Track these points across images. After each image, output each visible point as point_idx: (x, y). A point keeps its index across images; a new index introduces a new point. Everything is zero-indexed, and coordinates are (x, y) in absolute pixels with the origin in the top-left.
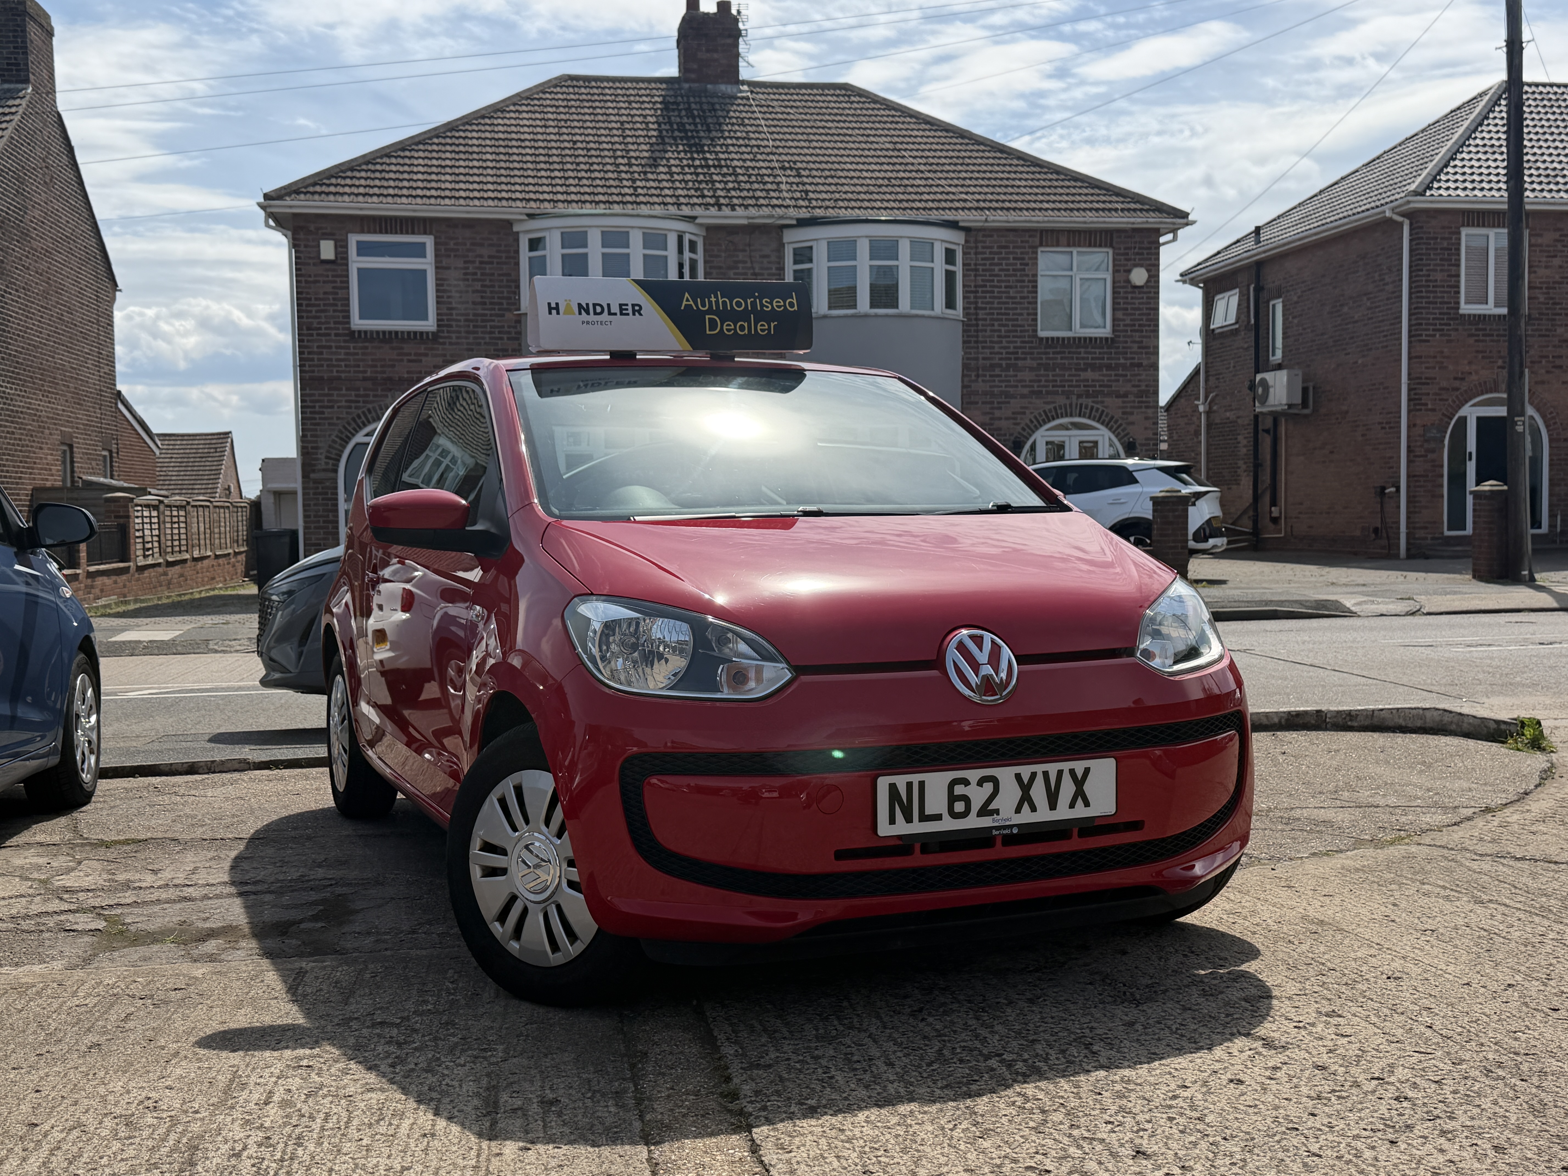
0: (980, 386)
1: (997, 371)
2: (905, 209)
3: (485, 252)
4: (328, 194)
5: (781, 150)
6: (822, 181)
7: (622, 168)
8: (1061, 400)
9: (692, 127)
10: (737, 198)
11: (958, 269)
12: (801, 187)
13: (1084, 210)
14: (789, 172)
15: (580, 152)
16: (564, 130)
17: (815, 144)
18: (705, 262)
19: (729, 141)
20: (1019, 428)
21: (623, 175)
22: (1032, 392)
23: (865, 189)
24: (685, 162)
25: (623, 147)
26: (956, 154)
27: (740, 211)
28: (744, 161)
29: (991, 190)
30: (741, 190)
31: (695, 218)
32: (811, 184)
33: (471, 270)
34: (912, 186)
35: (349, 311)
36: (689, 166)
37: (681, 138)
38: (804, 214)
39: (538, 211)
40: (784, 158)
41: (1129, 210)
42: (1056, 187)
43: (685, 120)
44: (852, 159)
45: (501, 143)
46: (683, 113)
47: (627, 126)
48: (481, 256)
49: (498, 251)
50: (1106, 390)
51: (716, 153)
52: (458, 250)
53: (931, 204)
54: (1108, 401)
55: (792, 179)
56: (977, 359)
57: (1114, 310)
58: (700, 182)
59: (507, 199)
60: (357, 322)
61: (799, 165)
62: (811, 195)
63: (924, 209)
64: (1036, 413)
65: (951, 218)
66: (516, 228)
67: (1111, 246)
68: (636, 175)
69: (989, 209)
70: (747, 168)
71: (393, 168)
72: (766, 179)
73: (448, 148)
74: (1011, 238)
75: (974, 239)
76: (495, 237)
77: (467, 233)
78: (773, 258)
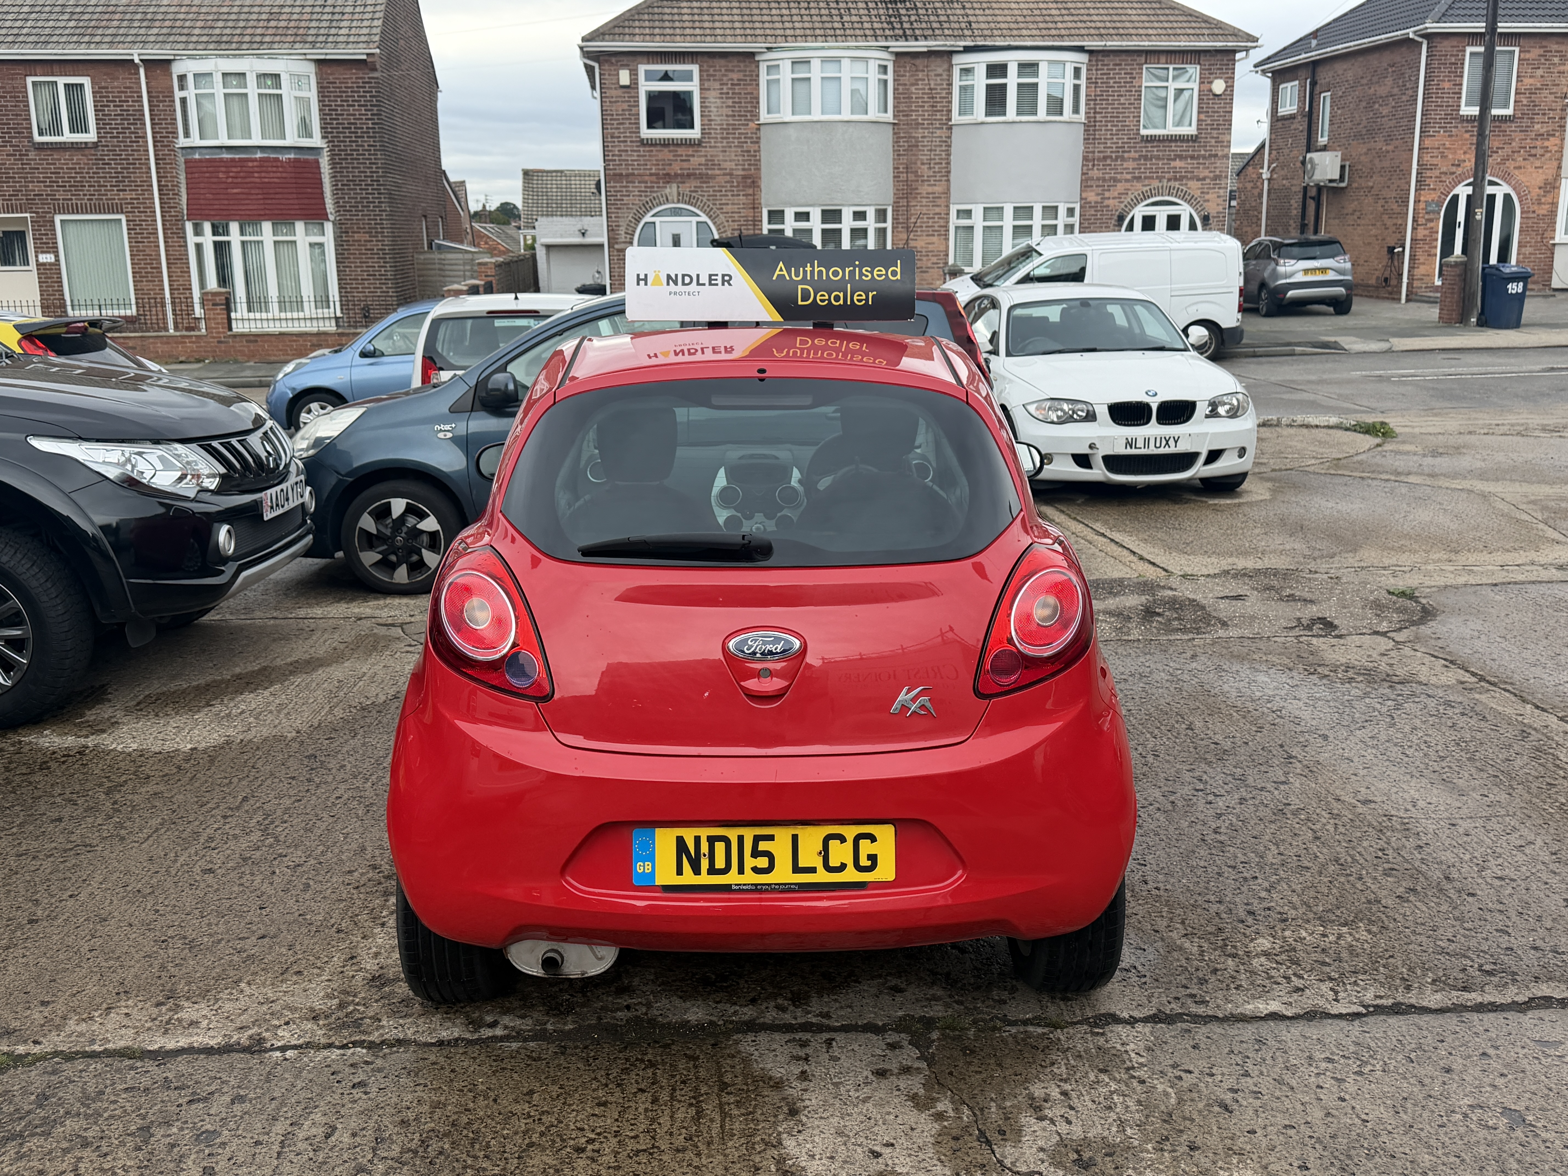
0: (1095, 173)
1: (1108, 162)
2: (1044, 36)
3: (735, 76)
4: (624, 35)
10: (919, 29)
11: (1083, 82)
12: (965, 18)
13: (1179, 35)
18: (895, 80)
20: (1122, 206)
22: (1135, 178)
27: (921, 41)
29: (1109, 18)
30: (921, 23)
31: (888, 47)
32: (973, 15)
33: (725, 91)
35: (638, 124)
38: (968, 42)
39: (775, 46)
41: (1214, 35)
48: (732, 80)
49: (745, 76)
50: (1189, 175)
52: (715, 75)
53: (1063, 32)
54: (1191, 183)
56: (1094, 152)
57: (1199, 113)
58: (890, 16)
59: (751, 36)
60: (645, 132)
62: (973, 26)
63: (1059, 36)
65: (1081, 44)
66: (757, 59)
67: (1199, 63)
69: (1108, 35)
74: (1124, 57)
75: (1094, 59)
76: (742, 65)
77: (722, 62)
78: (945, 77)
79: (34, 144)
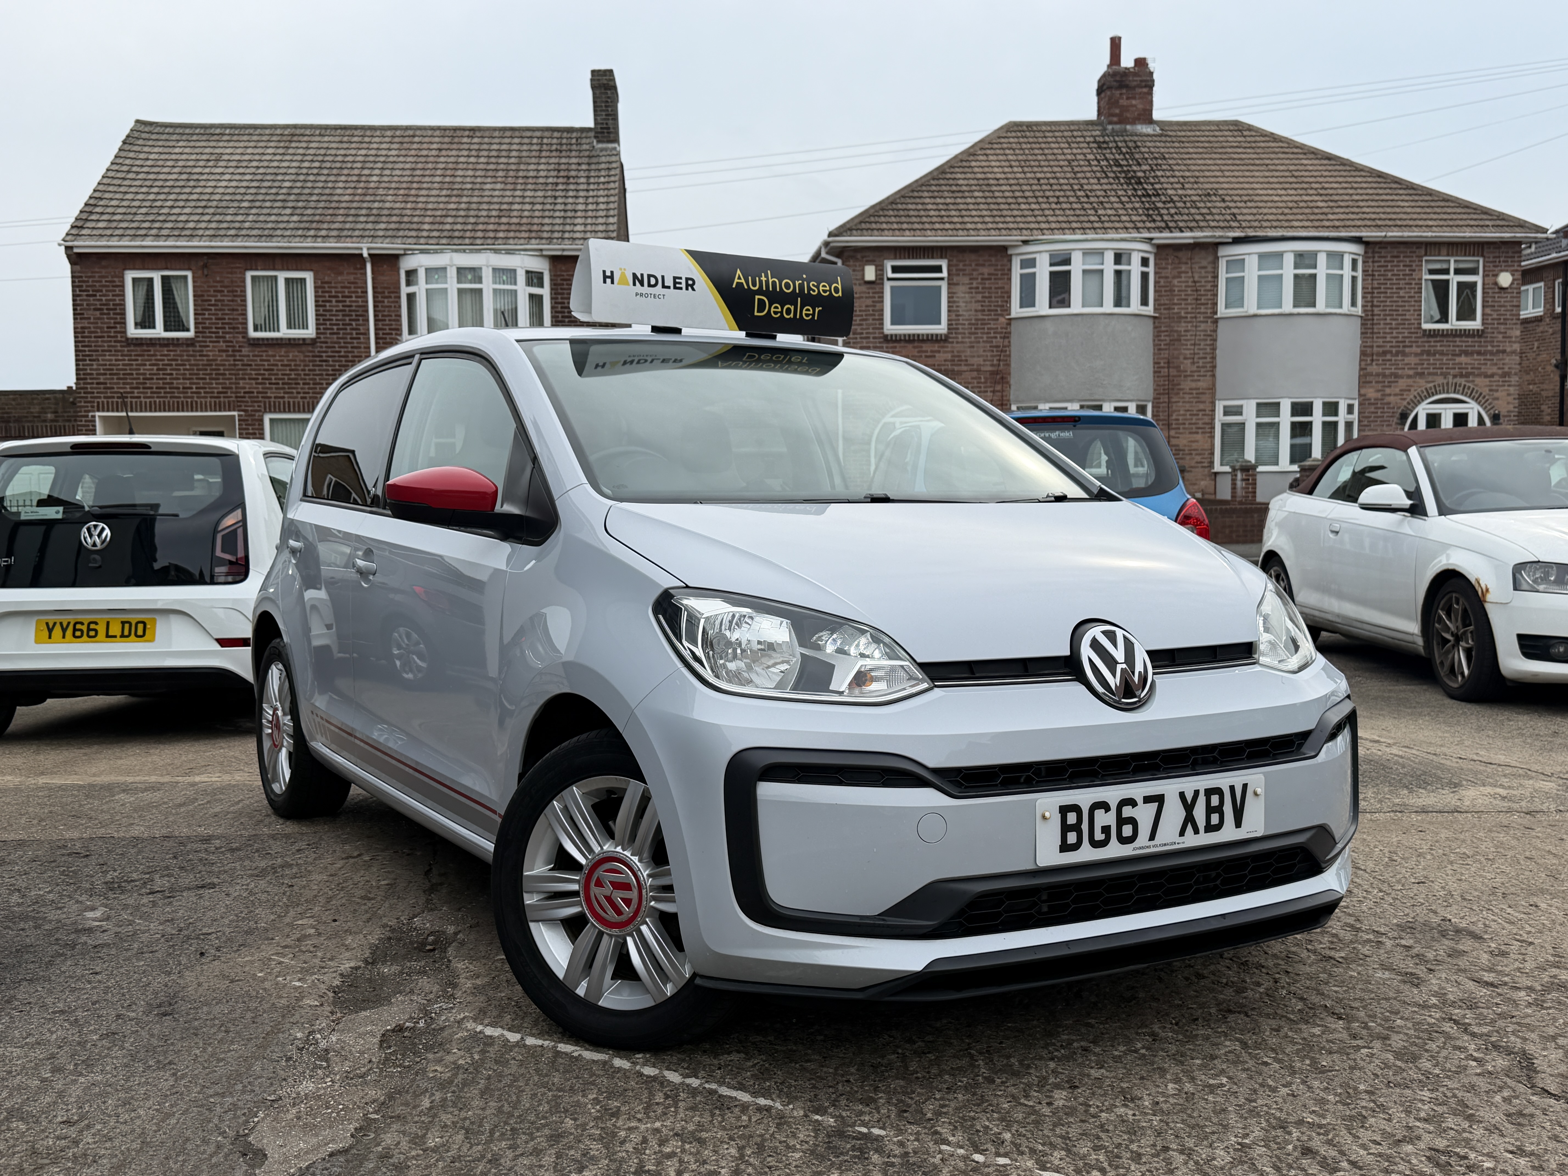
0: (1374, 369)
1: (1388, 357)
2: (1317, 227)
3: (986, 270)
10: (1181, 221)
11: (1359, 274)
12: (1228, 211)
13: (1462, 226)
14: (1214, 198)
17: (1227, 174)
18: (1156, 273)
22: (1417, 373)
23: (1280, 211)
25: (1076, 181)
26: (1343, 179)
27: (1187, 233)
30: (1182, 215)
31: (1152, 239)
32: (1235, 208)
33: (974, 285)
34: (1316, 208)
35: (882, 319)
36: (1134, 196)
37: (1120, 173)
38: (1238, 234)
39: (1031, 238)
41: (1497, 226)
42: (1434, 207)
43: (1118, 157)
45: (982, 182)
46: (1114, 150)
48: (982, 274)
49: (996, 270)
50: (1476, 372)
52: (964, 270)
53: (1337, 223)
54: (1478, 380)
56: (1372, 347)
57: (1484, 307)
58: (1148, 209)
59: (1005, 229)
60: (889, 328)
63: (1333, 227)
64: (1419, 390)
65: (1357, 234)
66: (1010, 253)
67: (1482, 255)
68: (1096, 205)
69: (1383, 226)
71: (911, 207)
74: (1402, 249)
75: (1370, 251)
76: (993, 259)
77: (973, 257)
78: (1210, 269)
79: (249, 339)
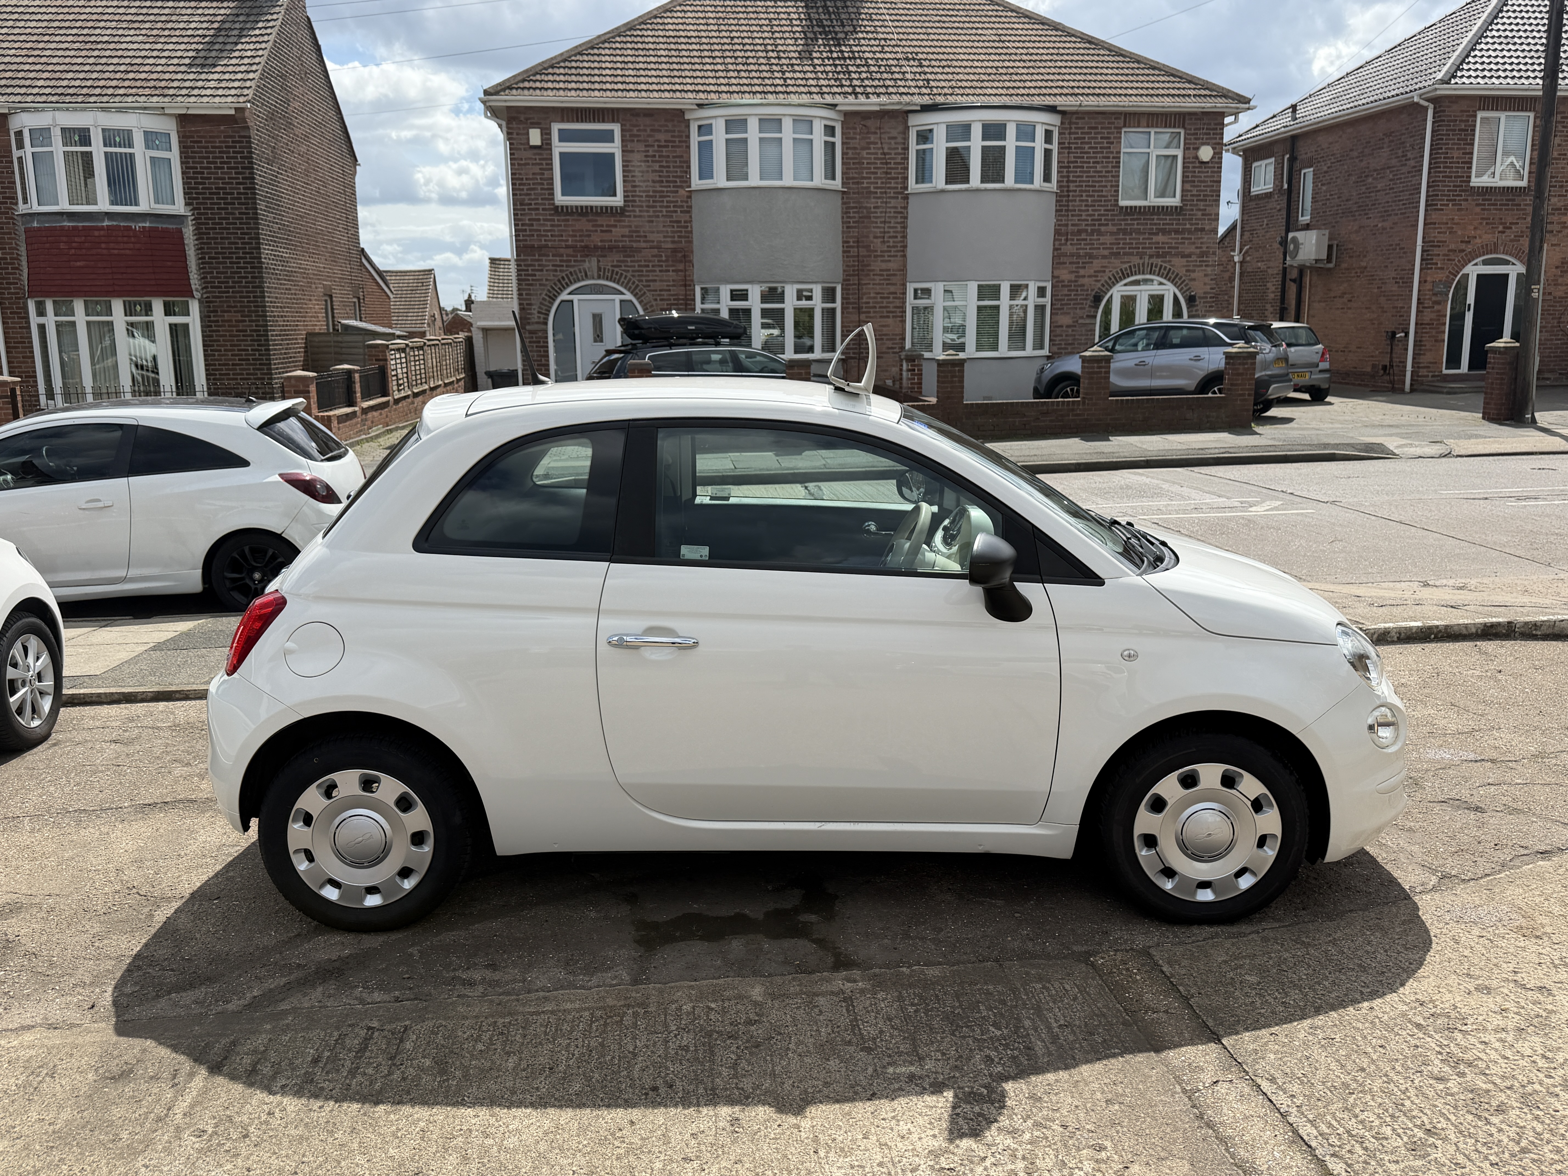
0: (1069, 249)
1: (1083, 236)
2: (1011, 95)
3: (662, 137)
4: (535, 89)
5: (904, 43)
6: (940, 70)
7: (773, 61)
8: (1136, 260)
9: (829, 23)
10: (870, 87)
11: (1055, 147)
12: (923, 76)
13: (1162, 95)
14: (912, 63)
15: (737, 47)
16: (722, 27)
17: (932, 37)
18: (843, 143)
19: (860, 35)
20: (1099, 285)
21: (775, 68)
22: (1112, 254)
23: (977, 77)
24: (825, 55)
25: (772, 41)
26: (1051, 45)
27: (874, 99)
28: (874, 53)
29: (1083, 77)
30: (873, 80)
31: (836, 105)
32: (931, 73)
33: (651, 153)
34: (1016, 74)
35: (553, 189)
36: (828, 58)
37: (820, 33)
38: (926, 100)
39: (706, 102)
40: (908, 49)
41: (1200, 96)
42: (1137, 75)
43: (823, 16)
44: (965, 50)
45: (672, 40)
46: (821, 10)
47: (774, 22)
48: (659, 141)
49: (673, 136)
50: (1173, 251)
51: (850, 46)
52: (639, 136)
53: (1033, 91)
54: (1175, 261)
55: (915, 69)
56: (1067, 225)
57: (1183, 182)
58: (838, 73)
59: (680, 91)
60: (560, 199)
61: (920, 56)
62: (932, 84)
63: (1028, 95)
64: (1114, 271)
65: (1051, 103)
66: (686, 117)
67: (1184, 127)
68: (785, 68)
69: (1082, 95)
70: (877, 59)
71: (586, 65)
72: (894, 69)
73: (629, 45)
74: (1099, 120)
75: (1067, 121)
76: (670, 124)
77: (648, 121)
78: (900, 140)
